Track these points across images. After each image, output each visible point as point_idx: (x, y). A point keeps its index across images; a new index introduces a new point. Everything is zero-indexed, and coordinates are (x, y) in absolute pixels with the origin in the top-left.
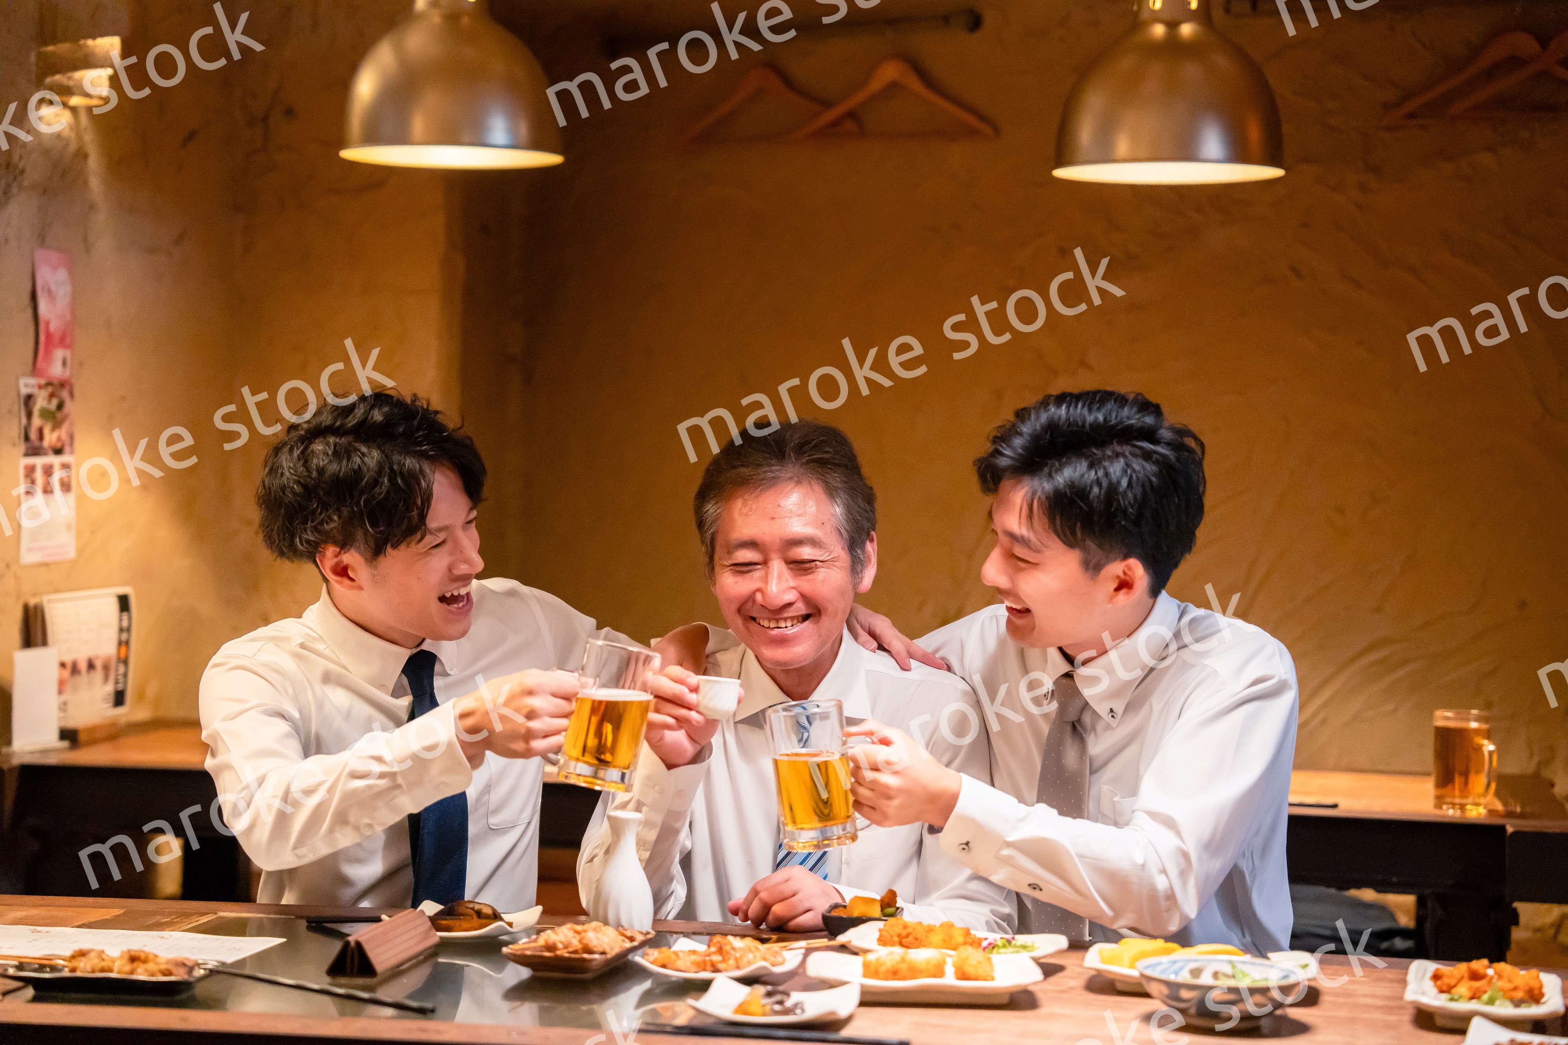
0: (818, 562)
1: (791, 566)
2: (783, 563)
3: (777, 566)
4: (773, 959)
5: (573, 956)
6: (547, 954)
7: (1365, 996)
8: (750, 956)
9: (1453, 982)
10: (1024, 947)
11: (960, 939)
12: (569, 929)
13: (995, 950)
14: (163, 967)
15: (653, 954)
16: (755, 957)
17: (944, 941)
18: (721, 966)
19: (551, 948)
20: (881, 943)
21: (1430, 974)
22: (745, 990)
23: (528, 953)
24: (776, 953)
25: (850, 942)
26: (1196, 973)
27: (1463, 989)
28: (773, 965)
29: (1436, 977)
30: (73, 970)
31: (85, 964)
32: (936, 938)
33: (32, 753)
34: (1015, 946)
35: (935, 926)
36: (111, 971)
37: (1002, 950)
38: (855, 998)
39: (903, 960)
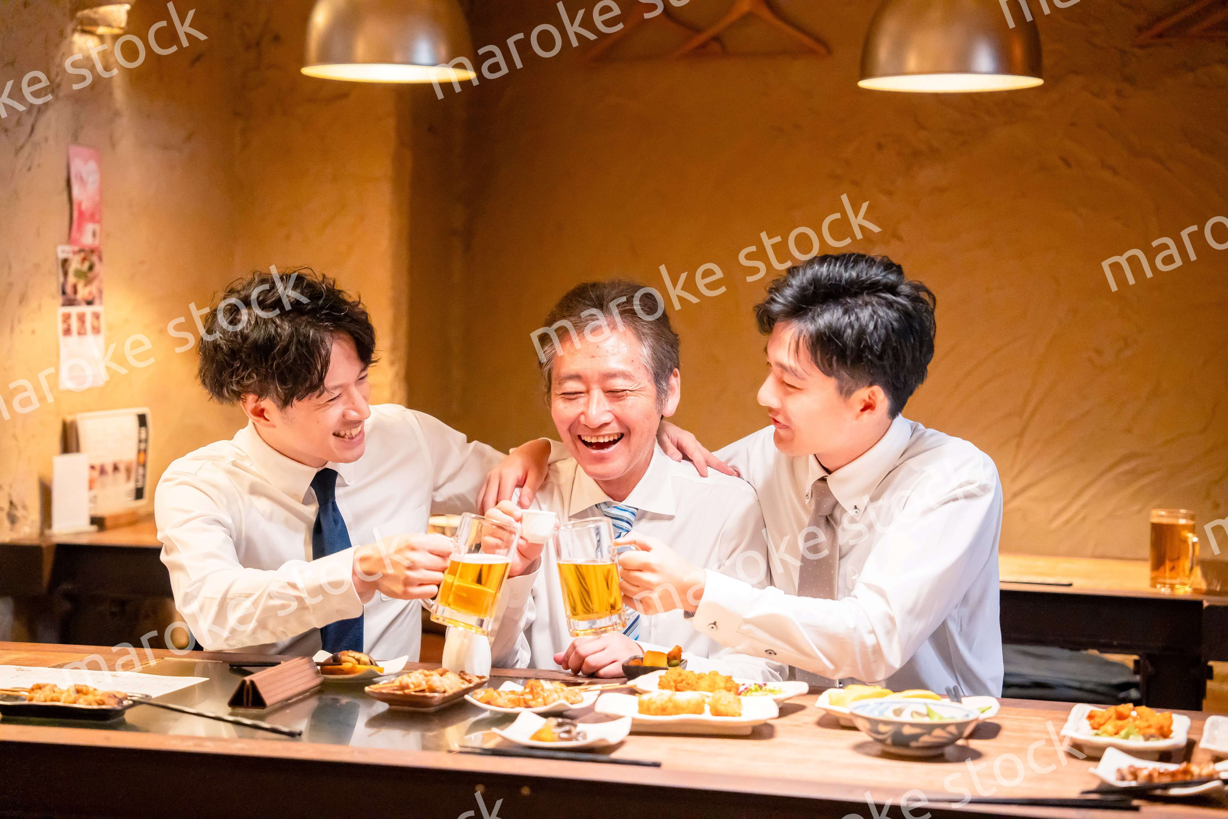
0: (628, 391)
1: (607, 394)
2: (601, 392)
3: (597, 393)
4: (573, 698)
5: (418, 694)
6: (399, 692)
7: (1037, 731)
8: (556, 696)
9: (1102, 721)
10: (772, 691)
11: (722, 685)
12: (420, 674)
13: (749, 693)
14: (98, 698)
15: (481, 693)
16: (559, 697)
17: (710, 686)
18: (531, 703)
19: (403, 687)
20: (660, 686)
21: (1086, 714)
22: (543, 720)
23: (384, 691)
24: (577, 693)
25: (636, 686)
26: (898, 712)
27: (1110, 727)
28: (572, 704)
29: (1090, 717)
30: (31, 700)
31: (40, 694)
32: (704, 683)
33: (67, 535)
34: (765, 690)
35: (705, 674)
36: (59, 701)
37: (754, 693)
38: (627, 729)
39: (670, 700)
